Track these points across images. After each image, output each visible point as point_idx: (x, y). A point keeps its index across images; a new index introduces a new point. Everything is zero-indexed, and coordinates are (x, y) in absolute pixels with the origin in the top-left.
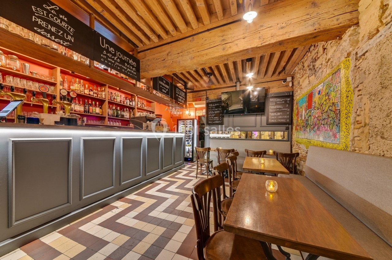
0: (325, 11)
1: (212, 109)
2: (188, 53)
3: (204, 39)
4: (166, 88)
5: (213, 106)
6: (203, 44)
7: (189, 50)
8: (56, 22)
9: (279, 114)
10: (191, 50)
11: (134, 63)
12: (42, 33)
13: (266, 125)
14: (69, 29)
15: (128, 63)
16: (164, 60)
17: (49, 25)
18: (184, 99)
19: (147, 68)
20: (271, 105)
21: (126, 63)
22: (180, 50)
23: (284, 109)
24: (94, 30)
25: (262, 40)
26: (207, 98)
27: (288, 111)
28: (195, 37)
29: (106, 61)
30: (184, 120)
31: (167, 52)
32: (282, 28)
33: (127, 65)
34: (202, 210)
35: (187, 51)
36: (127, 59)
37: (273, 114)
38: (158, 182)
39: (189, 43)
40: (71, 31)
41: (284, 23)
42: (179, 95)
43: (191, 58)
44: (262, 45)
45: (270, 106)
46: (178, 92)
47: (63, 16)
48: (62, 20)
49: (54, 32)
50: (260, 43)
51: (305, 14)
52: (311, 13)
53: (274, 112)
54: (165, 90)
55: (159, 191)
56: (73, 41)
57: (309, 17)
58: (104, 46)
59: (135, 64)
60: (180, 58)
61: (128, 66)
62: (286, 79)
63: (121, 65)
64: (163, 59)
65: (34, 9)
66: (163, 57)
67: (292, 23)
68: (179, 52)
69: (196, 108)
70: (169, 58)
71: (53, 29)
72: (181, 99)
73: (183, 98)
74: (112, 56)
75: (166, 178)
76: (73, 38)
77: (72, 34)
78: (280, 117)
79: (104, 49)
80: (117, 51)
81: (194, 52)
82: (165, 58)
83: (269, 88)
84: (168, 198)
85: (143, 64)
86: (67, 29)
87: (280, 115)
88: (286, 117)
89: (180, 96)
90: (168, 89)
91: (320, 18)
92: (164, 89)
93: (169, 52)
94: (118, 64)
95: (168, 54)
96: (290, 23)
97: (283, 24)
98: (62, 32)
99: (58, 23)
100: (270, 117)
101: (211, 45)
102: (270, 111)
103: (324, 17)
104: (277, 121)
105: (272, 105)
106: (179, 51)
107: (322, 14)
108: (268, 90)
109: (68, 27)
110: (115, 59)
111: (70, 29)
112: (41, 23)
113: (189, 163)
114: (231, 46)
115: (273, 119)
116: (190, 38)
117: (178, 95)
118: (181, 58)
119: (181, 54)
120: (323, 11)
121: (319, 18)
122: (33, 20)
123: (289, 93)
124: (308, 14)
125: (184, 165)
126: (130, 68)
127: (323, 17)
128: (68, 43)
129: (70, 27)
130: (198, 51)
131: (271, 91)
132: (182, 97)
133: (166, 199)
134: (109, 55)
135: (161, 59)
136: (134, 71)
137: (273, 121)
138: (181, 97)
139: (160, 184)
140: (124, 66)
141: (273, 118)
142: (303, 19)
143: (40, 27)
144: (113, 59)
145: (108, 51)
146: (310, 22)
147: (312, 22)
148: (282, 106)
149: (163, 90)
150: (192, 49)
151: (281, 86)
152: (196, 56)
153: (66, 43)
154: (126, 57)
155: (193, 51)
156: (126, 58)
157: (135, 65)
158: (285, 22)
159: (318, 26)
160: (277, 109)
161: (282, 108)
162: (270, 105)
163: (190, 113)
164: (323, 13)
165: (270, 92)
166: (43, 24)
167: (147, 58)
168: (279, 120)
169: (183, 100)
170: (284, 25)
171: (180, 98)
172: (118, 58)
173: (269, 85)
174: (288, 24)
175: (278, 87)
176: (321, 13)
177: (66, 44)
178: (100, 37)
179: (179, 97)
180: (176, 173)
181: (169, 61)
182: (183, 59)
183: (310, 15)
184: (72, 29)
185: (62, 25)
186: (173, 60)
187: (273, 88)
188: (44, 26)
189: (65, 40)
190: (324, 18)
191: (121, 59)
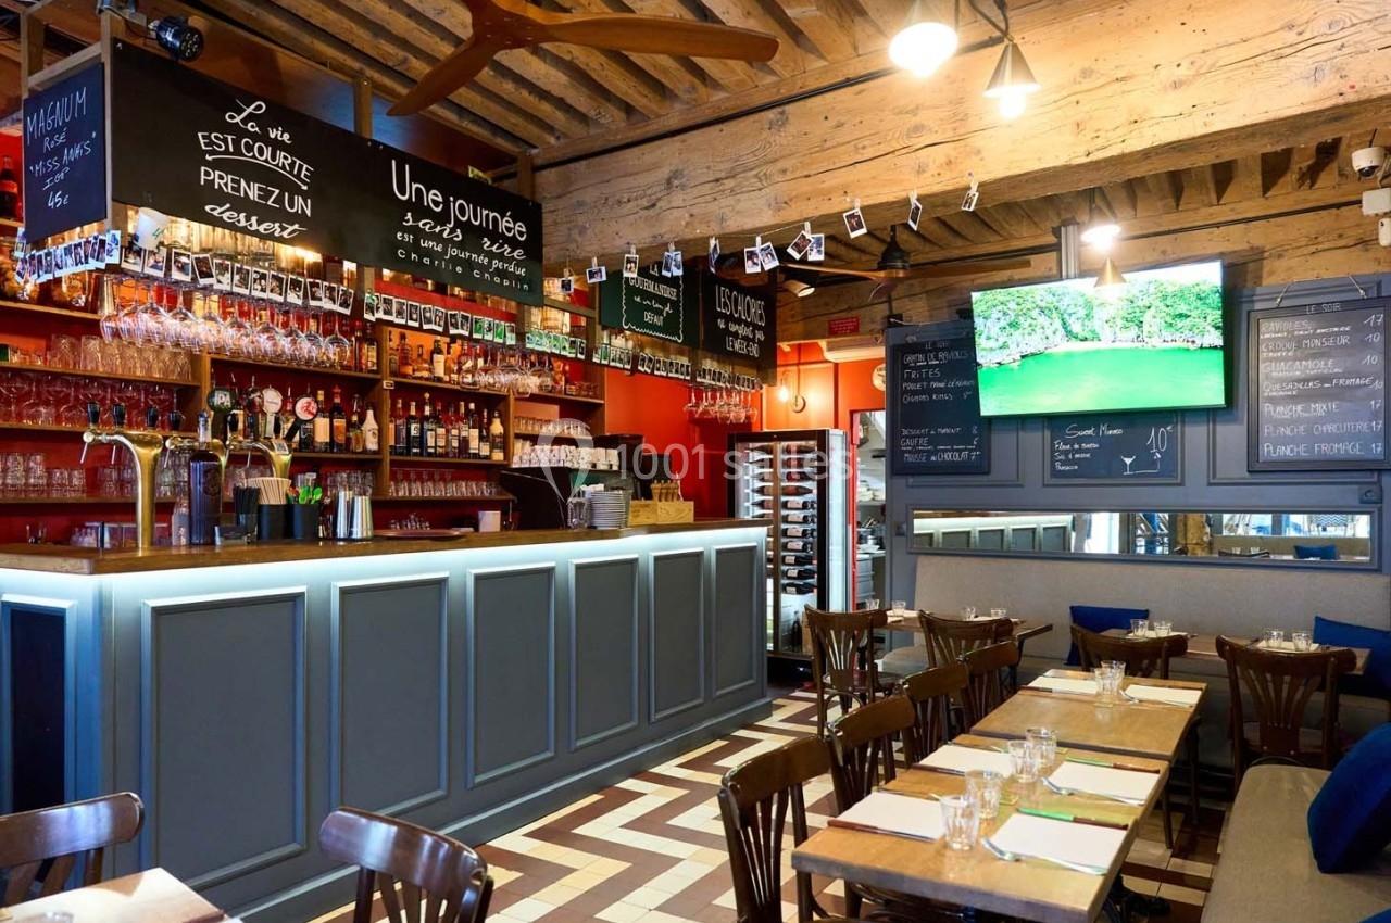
0: (1367, 12)
1: (921, 380)
2: (760, 181)
3: (832, 122)
4: (663, 301)
5: (928, 366)
6: (828, 144)
7: (764, 169)
8: (260, 160)
9: (1320, 408)
10: (771, 169)
11: (520, 227)
12: (225, 216)
13: (1247, 474)
14: (295, 172)
15: (495, 236)
16: (654, 205)
17: (242, 180)
18: (760, 336)
19: (576, 242)
20: (1271, 359)
21: (485, 239)
22: (728, 166)
23: (1348, 382)
24: (371, 140)
25: (1090, 134)
26: (893, 321)
27: (1372, 395)
28: (789, 108)
29: (413, 256)
30: (772, 440)
31: (665, 172)
32: (1176, 85)
33: (492, 245)
34: (749, 829)
35: (754, 172)
36: (491, 215)
37: (1282, 411)
38: (630, 784)
39: (765, 134)
40: (302, 176)
41: (1185, 64)
42: (729, 319)
43: (773, 203)
44: (1093, 158)
45: (1261, 366)
46: (725, 305)
47: (277, 130)
48: (277, 145)
49: (256, 199)
50: (1082, 150)
51: (1277, 26)
52: (1306, 18)
53: (1293, 399)
54: (658, 312)
55: (637, 825)
56: (308, 213)
57: (1291, 37)
58: (404, 194)
59: (524, 230)
60: (724, 202)
61: (494, 248)
62: (1359, 202)
63: (468, 254)
64: (645, 203)
65: (202, 141)
66: (649, 192)
67: (1221, 63)
68: (723, 175)
69: (836, 365)
70: (678, 198)
71: (253, 192)
72: (745, 338)
73: (756, 327)
74: (435, 227)
75: (669, 768)
76: (309, 201)
77: (305, 188)
78: (1330, 428)
79: (408, 206)
80: (452, 199)
81: (789, 176)
82: (659, 199)
83: (1258, 255)
84: (681, 860)
85: (555, 223)
86: (291, 172)
87: (1329, 417)
88: (1363, 426)
89: (739, 321)
90: (674, 304)
91: (1343, 46)
92: (649, 309)
93: (676, 174)
94: (454, 252)
95: (669, 182)
96: (1213, 65)
97: (1179, 65)
98: (277, 191)
99: (266, 161)
100: (1266, 430)
101: (864, 147)
102: (1268, 389)
103: (1361, 42)
104: (1310, 449)
105: (1276, 360)
106: (722, 169)
107: (1353, 25)
108: (1251, 266)
109: (292, 165)
110: (445, 235)
111: (301, 167)
112: (222, 182)
113: (798, 693)
114: (953, 160)
115: (1285, 441)
116: (771, 115)
117: (726, 323)
118: (731, 201)
119: (729, 183)
120: (1357, 12)
121: (1339, 43)
122: (202, 183)
123: (1379, 285)
124: (1291, 27)
125: (763, 701)
126: (501, 257)
127: (1356, 43)
128: (296, 226)
129: (298, 162)
130: (806, 173)
131: (1271, 273)
132: (747, 325)
133: (669, 862)
134: (423, 225)
135: (639, 202)
136: (519, 264)
137: (1285, 452)
138: (742, 330)
139: (642, 794)
140: (480, 251)
141: (1288, 432)
142: (1269, 47)
143: (220, 198)
144: (438, 238)
145: (421, 210)
146: (1303, 63)
147: (1310, 61)
148: (1335, 365)
149: (648, 317)
150: (780, 165)
151: (1326, 246)
152: (796, 197)
153: (291, 228)
154: (485, 212)
155: (784, 171)
156: (487, 215)
157: (521, 234)
158: (1192, 59)
159: (1334, 83)
160: (1306, 380)
161: (1338, 376)
162: (1263, 355)
163: (802, 394)
164: (1355, 21)
165: (1266, 282)
166: (226, 184)
167: (576, 197)
168: (1325, 448)
169: (753, 340)
170: (1184, 72)
171: (736, 335)
172: (458, 224)
173: (1257, 236)
174: (1201, 67)
175: (1313, 249)
176: (1349, 23)
177: (289, 234)
178: (394, 162)
179: (733, 328)
180: (719, 744)
181: (676, 213)
182: (738, 208)
183: (1300, 30)
184: (305, 166)
185: (277, 166)
186: (695, 210)
187: (1280, 256)
188: (230, 191)
189: (286, 218)
190: (1362, 48)
191: (466, 227)
